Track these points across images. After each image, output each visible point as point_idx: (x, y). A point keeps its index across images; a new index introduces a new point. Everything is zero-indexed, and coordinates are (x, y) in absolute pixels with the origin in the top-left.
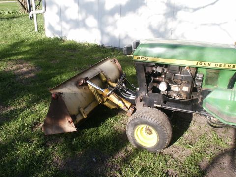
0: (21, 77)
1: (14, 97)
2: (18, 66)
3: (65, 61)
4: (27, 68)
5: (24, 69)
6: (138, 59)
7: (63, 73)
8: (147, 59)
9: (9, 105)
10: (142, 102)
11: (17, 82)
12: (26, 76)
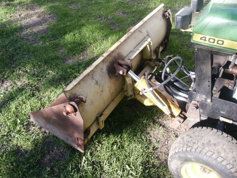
0: (29, 30)
1: (14, 66)
2: (28, 12)
3: (89, 5)
4: (39, 17)
5: (35, 18)
6: (203, 41)
7: (83, 25)
8: (220, 42)
9: (6, 79)
10: (198, 110)
11: (22, 39)
12: (35, 30)
